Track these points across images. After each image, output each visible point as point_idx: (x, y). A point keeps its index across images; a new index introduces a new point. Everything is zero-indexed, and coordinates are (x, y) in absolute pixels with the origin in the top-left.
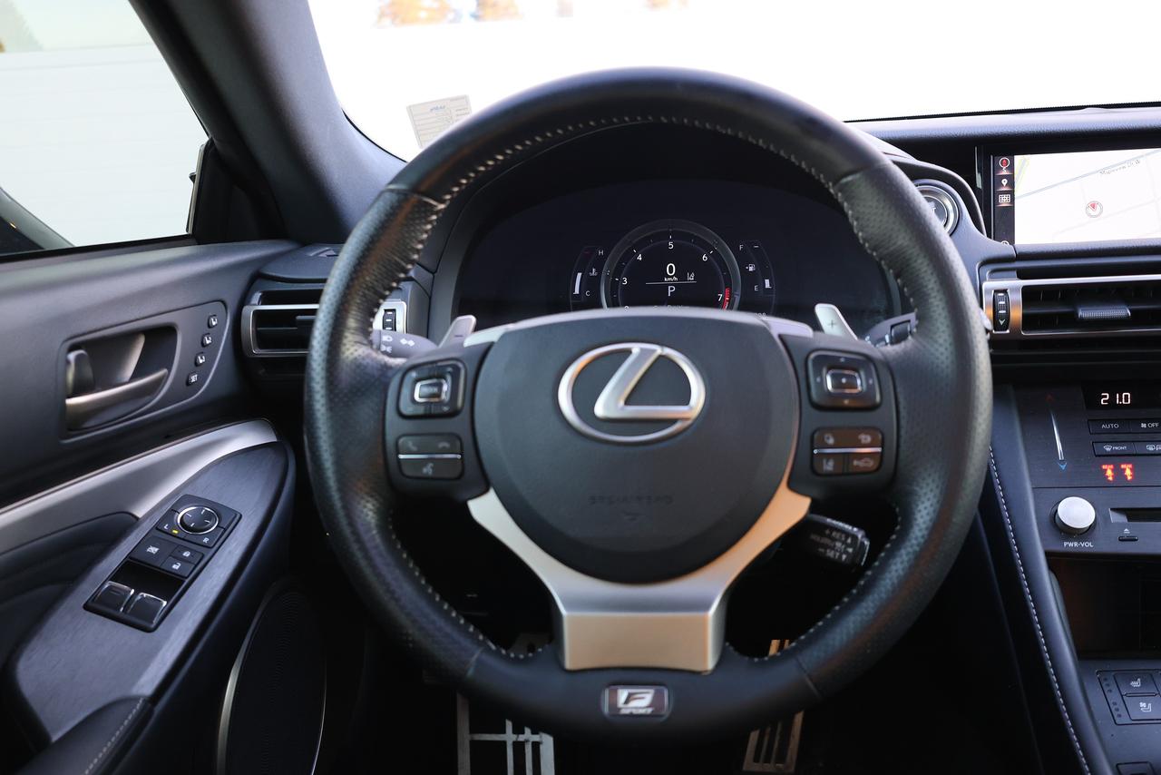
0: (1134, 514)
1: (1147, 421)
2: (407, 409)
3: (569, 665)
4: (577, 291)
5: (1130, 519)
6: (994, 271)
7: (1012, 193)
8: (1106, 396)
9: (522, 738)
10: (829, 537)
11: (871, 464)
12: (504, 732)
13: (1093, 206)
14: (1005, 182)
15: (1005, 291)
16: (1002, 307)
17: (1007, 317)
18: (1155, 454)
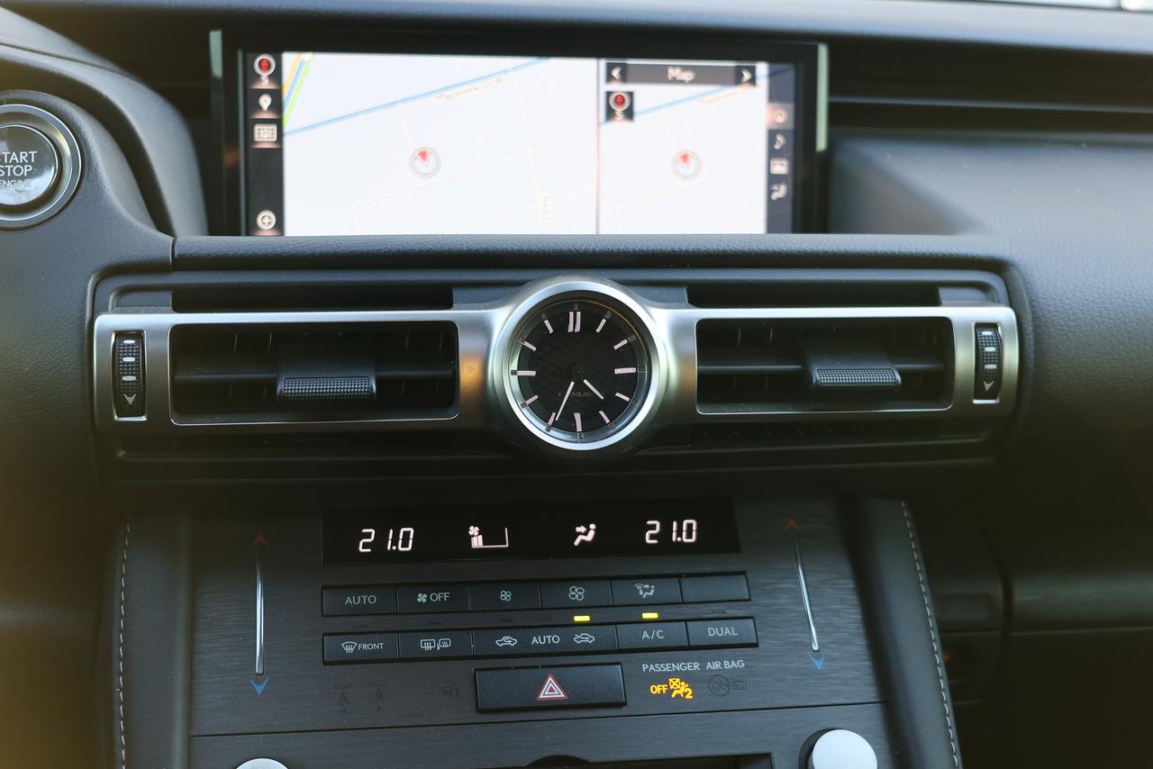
1: (429, 587)
6: (124, 291)
7: (279, 123)
8: (368, 535)
13: (424, 156)
14: (265, 101)
15: (137, 335)
16: (130, 367)
17: (140, 388)
18: (433, 657)
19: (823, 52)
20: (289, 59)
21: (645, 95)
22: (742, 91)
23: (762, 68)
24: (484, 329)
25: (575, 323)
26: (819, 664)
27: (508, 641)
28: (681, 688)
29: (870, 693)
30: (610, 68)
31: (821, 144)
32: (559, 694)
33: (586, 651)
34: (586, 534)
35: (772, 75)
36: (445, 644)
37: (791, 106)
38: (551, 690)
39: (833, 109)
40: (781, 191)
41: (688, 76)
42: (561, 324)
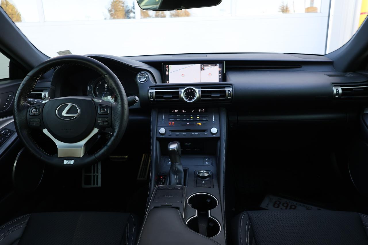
0: (173, 131)
1: (178, 115)
2: (31, 114)
3: (58, 157)
4: (88, 89)
5: (172, 132)
6: (151, 89)
7: (168, 72)
8: (174, 110)
9: (95, 174)
10: (108, 135)
11: (107, 123)
12: (91, 173)
13: (183, 75)
14: (167, 70)
15: (152, 92)
16: (151, 95)
17: (152, 97)
18: (178, 121)
19: (225, 62)
20: (169, 65)
21: (206, 68)
22: (216, 67)
23: (218, 64)
24: (181, 91)
25: (190, 91)
26: (214, 122)
27: (185, 119)
28: (200, 124)
29: (219, 125)
30: (202, 65)
31: (225, 72)
32: (189, 124)
33: (192, 120)
34: (193, 111)
35: (219, 65)
36: (179, 120)
37: (221, 68)
38: (188, 124)
39: (226, 68)
40: (220, 77)
41: (210, 65)
42: (189, 91)
